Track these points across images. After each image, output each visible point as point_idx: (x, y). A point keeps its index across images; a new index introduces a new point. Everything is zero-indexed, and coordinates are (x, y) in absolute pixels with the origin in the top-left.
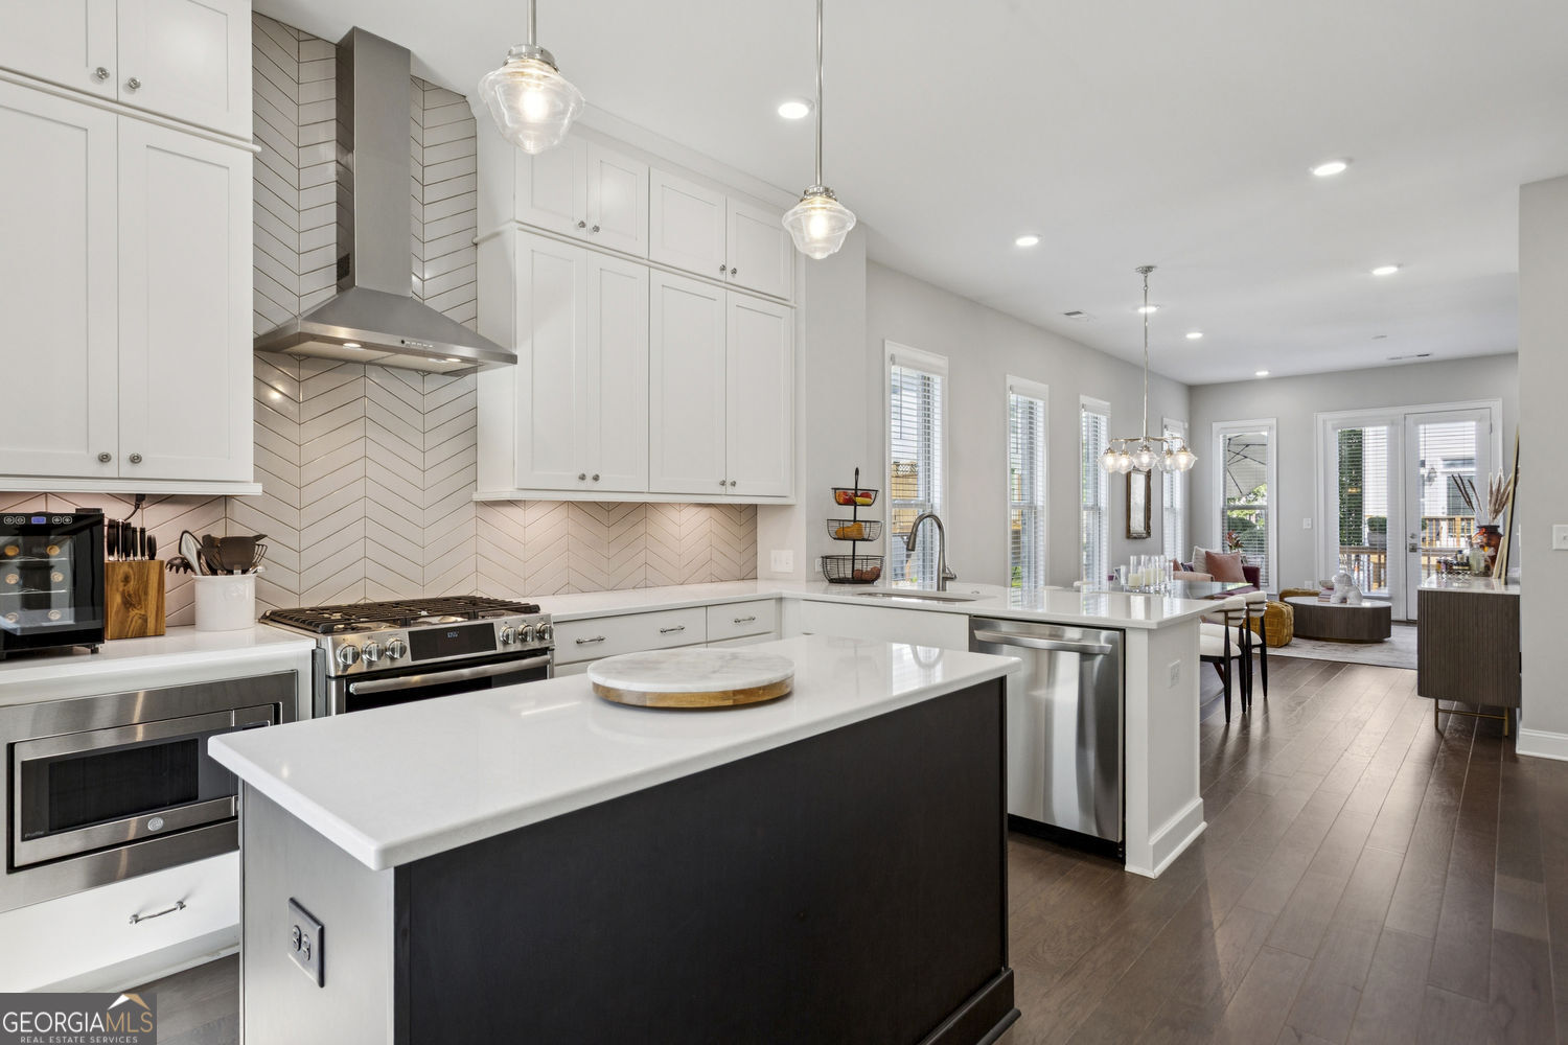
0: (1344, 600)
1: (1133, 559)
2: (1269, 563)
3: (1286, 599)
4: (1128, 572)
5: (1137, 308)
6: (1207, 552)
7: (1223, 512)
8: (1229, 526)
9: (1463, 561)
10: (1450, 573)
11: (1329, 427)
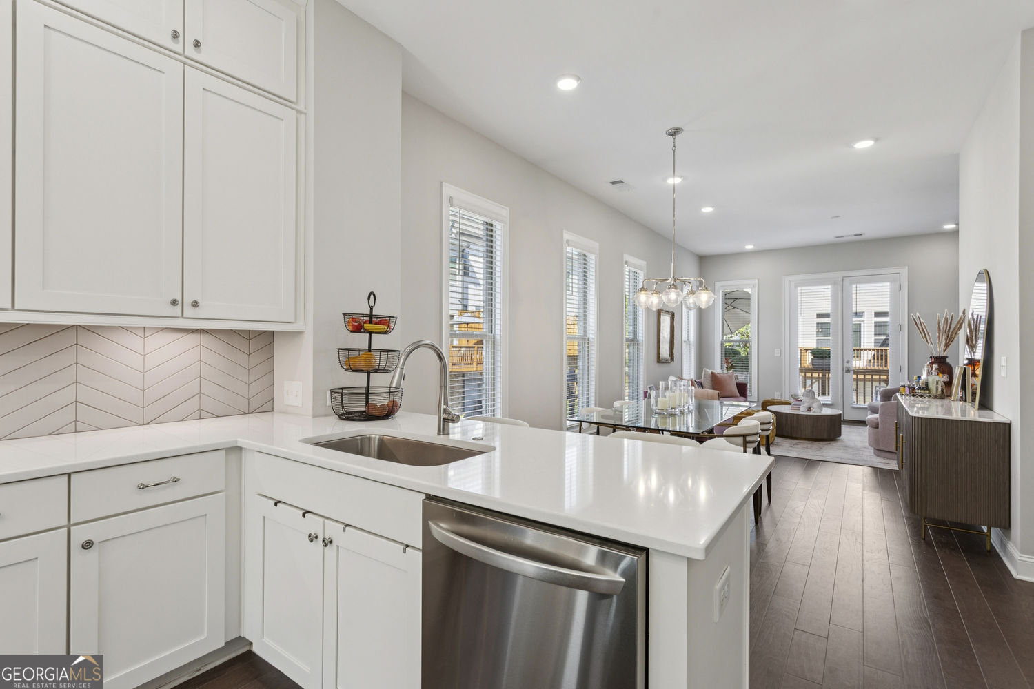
0: (809, 409)
1: (662, 384)
2: (753, 379)
3: (768, 408)
4: (657, 396)
5: (665, 179)
6: (712, 373)
7: (722, 344)
8: (726, 354)
9: (924, 386)
10: (913, 396)
11: (793, 286)
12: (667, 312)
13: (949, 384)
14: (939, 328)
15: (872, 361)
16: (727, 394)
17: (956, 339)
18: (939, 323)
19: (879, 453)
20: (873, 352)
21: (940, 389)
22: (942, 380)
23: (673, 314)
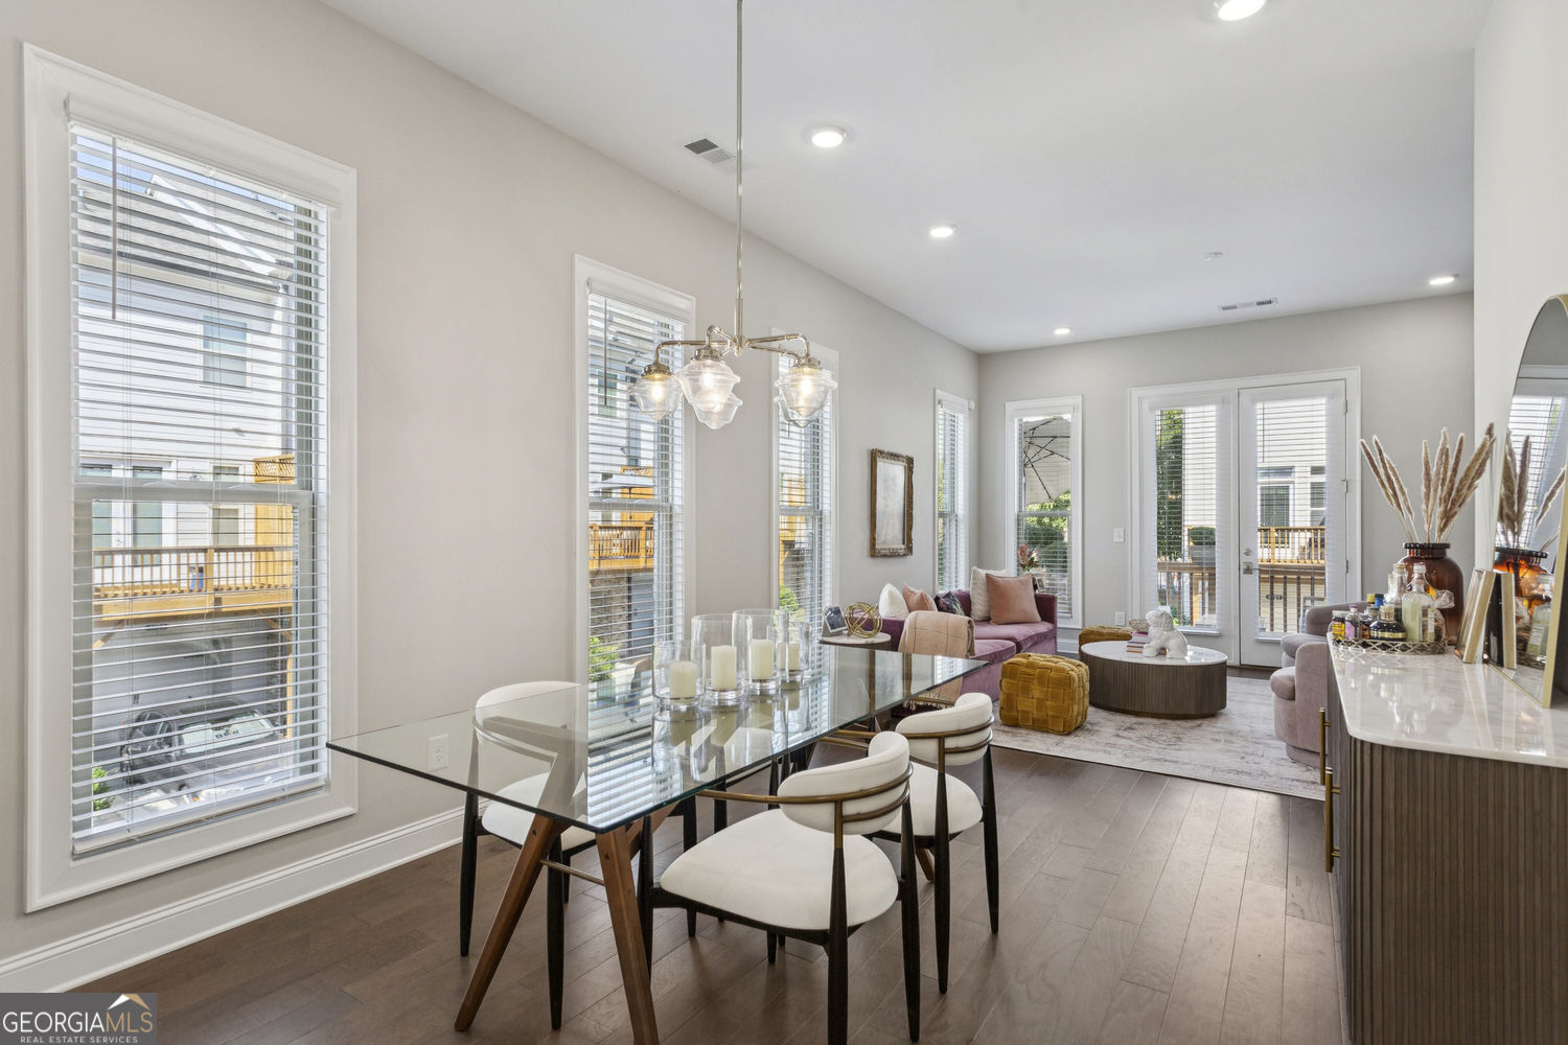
0: (1162, 652)
2: (1072, 586)
3: (1083, 650)
5: (806, 136)
6: (988, 576)
7: (1021, 520)
8: (1027, 538)
9: (1392, 620)
10: (1365, 645)
11: (1146, 407)
12: (894, 456)
13: (1454, 615)
14: (1428, 474)
15: (1307, 551)
16: (1016, 618)
17: (1468, 500)
18: (1427, 464)
19: (1297, 754)
20: (1309, 535)
21: (1431, 630)
22: (1437, 604)
23: (910, 461)
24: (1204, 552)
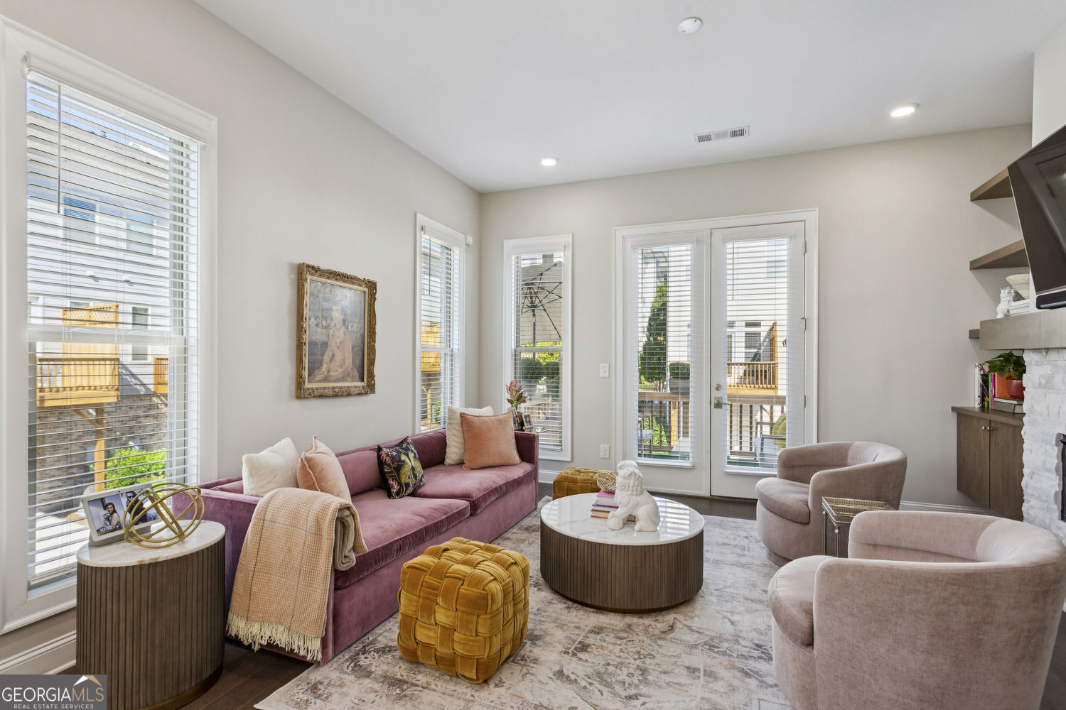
2: (563, 420)
6: (463, 415)
7: (516, 355)
11: (629, 245)
12: (342, 277)
16: (491, 461)
23: (372, 286)
24: (680, 383)
